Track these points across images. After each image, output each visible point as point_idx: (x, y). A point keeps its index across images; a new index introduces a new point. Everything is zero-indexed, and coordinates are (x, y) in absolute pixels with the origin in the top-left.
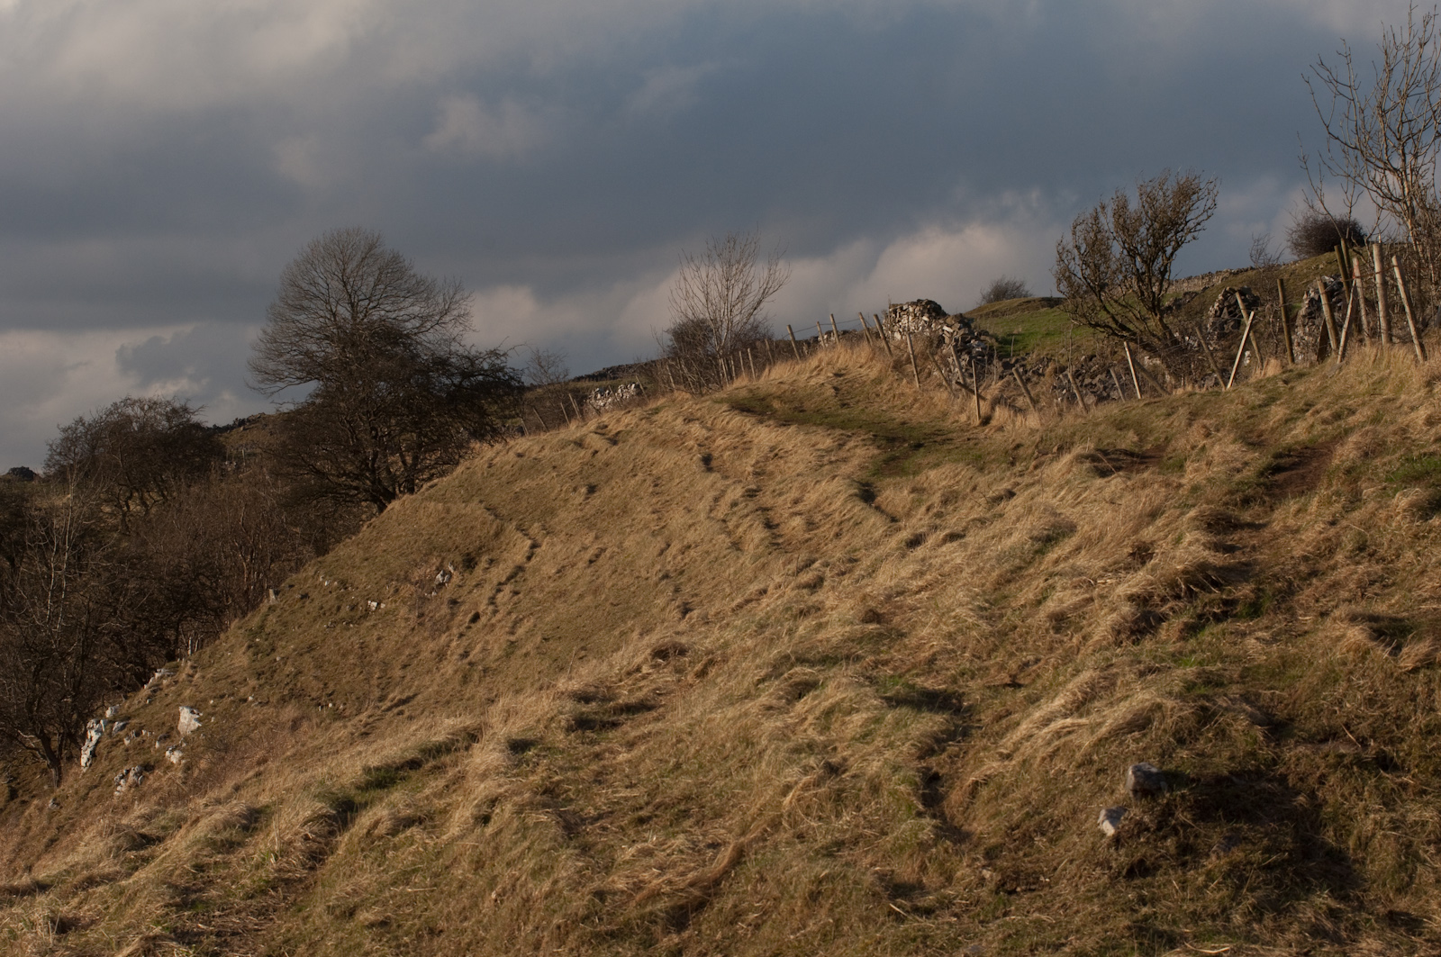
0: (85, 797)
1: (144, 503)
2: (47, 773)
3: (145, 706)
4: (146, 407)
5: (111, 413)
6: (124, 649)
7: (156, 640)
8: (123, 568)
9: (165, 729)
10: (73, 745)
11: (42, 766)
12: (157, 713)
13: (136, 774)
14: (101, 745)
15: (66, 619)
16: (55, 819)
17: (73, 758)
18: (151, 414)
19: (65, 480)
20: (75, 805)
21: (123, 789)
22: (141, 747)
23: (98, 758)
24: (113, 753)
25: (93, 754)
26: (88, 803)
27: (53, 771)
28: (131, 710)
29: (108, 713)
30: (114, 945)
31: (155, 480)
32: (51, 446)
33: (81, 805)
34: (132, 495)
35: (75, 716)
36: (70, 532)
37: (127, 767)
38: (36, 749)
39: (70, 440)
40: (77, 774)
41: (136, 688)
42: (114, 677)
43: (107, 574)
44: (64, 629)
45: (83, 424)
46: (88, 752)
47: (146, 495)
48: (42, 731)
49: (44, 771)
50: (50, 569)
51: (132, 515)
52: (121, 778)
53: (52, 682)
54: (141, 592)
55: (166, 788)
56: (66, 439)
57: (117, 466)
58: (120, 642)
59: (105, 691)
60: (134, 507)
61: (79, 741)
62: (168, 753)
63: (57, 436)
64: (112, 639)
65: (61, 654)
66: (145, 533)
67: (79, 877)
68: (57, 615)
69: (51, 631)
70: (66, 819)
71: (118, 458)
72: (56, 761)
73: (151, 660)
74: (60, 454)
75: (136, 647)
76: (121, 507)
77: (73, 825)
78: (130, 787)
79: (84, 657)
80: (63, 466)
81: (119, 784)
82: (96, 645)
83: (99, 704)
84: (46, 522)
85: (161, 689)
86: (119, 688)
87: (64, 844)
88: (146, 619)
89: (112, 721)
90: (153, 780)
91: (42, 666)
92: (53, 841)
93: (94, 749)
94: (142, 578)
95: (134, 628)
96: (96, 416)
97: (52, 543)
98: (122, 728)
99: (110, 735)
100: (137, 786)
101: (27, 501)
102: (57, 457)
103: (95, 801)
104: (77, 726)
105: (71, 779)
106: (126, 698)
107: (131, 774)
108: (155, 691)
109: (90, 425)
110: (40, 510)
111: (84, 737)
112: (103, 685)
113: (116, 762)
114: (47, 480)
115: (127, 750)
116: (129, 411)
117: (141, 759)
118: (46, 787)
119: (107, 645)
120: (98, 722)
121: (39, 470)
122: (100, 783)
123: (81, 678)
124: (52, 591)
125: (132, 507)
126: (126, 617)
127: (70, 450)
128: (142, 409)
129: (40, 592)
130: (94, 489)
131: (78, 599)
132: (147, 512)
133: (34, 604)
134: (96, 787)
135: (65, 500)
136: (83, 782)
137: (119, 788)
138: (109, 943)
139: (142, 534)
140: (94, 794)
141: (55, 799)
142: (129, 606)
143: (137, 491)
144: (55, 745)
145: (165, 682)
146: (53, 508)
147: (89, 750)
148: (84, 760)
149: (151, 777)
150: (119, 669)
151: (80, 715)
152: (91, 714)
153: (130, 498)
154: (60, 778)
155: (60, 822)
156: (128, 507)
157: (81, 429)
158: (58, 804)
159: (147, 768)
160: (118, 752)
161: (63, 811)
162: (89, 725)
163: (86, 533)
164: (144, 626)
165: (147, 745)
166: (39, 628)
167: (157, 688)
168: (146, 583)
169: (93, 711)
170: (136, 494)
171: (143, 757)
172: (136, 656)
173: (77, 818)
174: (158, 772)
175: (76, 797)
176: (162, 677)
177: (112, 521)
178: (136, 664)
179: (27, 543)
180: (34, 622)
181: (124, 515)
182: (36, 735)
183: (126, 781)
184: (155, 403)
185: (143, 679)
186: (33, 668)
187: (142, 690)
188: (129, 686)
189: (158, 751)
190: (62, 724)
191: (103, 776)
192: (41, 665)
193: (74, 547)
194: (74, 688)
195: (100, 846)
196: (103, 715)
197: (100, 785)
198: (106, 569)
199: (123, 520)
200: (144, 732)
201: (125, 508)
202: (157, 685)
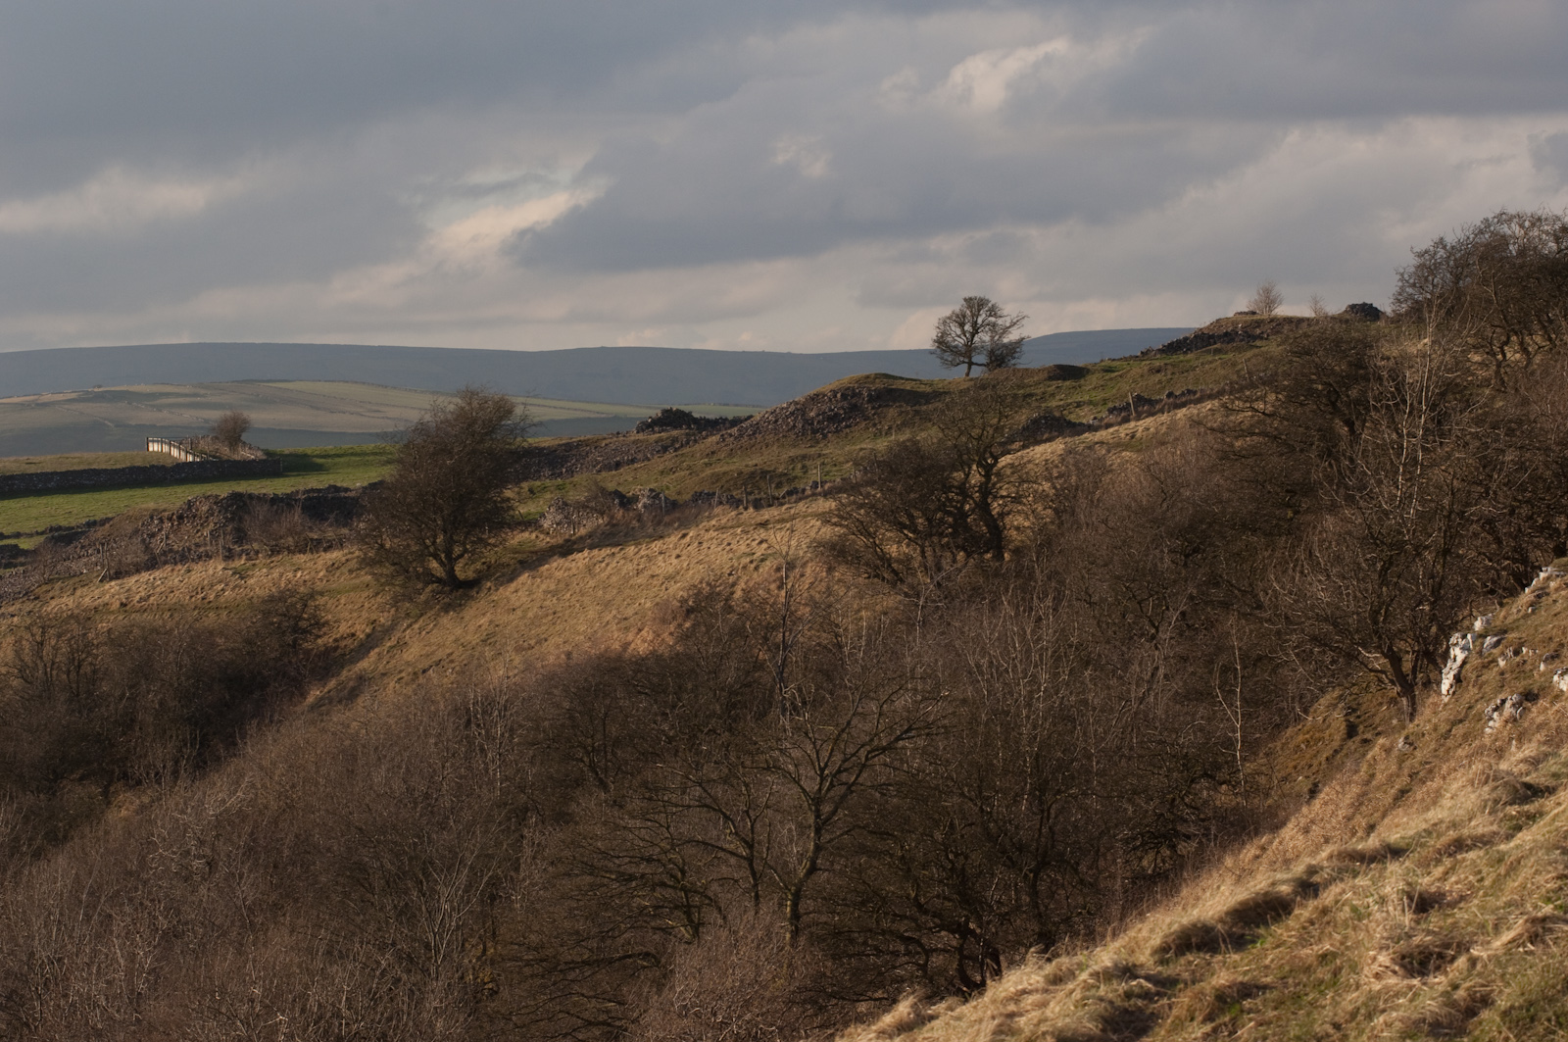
0: (1447, 735)
1: (1524, 350)
2: (1396, 703)
3: (1526, 616)
4: (1527, 224)
5: (1481, 232)
6: (1498, 541)
7: (1541, 529)
8: (1499, 435)
9: (1553, 646)
10: (1431, 667)
11: (1391, 694)
12: (1542, 625)
13: (1513, 705)
14: (1468, 666)
15: (1423, 502)
16: (1408, 763)
17: (1432, 684)
18: (1535, 232)
19: (1421, 320)
20: (1433, 745)
21: (1497, 725)
22: (1520, 670)
23: (1464, 684)
24: (1484, 678)
25: (1458, 679)
26: (1450, 743)
27: (1404, 701)
28: (1507, 622)
29: (1478, 625)
30: (1490, 928)
31: (1540, 321)
32: (1402, 275)
33: (1441, 745)
34: (1508, 338)
35: (1434, 629)
36: (1428, 387)
37: (1502, 696)
38: (1382, 672)
39: (1427, 267)
40: (1435, 704)
41: (1513, 593)
42: (1485, 577)
43: (1477, 444)
44: (1420, 515)
45: (1444, 247)
46: (1451, 676)
47: (1527, 339)
48: (1390, 648)
49: (1393, 701)
50: (1400, 436)
51: (1508, 365)
52: (1495, 710)
53: (1403, 583)
54: (1522, 467)
55: (1553, 725)
56: (1421, 267)
57: (1490, 301)
58: (1493, 531)
59: (1473, 596)
60: (1513, 355)
61: (1439, 661)
62: (1556, 678)
63: (1410, 262)
64: (1483, 527)
65: (1416, 548)
66: (1526, 389)
67: (1444, 840)
68: (1411, 496)
69: (1402, 518)
70: (1421, 763)
71: (1490, 290)
72: (1408, 688)
73: (1535, 555)
74: (1414, 285)
75: (1515, 538)
76: (1494, 355)
77: (1430, 771)
78: (1506, 722)
79: (1446, 552)
80: (1417, 302)
81: (1491, 719)
82: (1462, 536)
83: (1466, 612)
84: (1396, 375)
85: (1548, 594)
86: (1492, 592)
87: (1419, 796)
88: (1527, 502)
89: (1482, 636)
90: (1536, 713)
91: (1391, 564)
92: (1403, 792)
93: (1459, 672)
94: (1521, 448)
95: (1512, 513)
96: (1462, 238)
97: (1404, 402)
98: (1496, 644)
99: (1480, 653)
100: (1515, 720)
101: (1371, 347)
102: (1410, 290)
103: (1460, 740)
104: (1437, 641)
105: (1428, 712)
106: (1501, 605)
107: (1508, 704)
108: (1539, 597)
109: (1453, 247)
110: (1388, 359)
111: (1446, 656)
112: (1471, 589)
113: (1487, 689)
114: (1397, 320)
115: (1502, 674)
116: (1505, 229)
117: (1521, 685)
118: (1395, 722)
119: (1476, 535)
120: (1464, 637)
121: (1386, 305)
122: (1466, 716)
123: (1443, 578)
124: (1405, 465)
125: (1508, 355)
126: (1501, 500)
127: (1426, 280)
128: (1522, 226)
129: (1388, 467)
130: (1460, 332)
131: (1438, 474)
132: (1529, 361)
133: (1379, 482)
134: (1461, 721)
135: (1420, 346)
136: (1444, 715)
137: (1491, 723)
138: (1484, 927)
139: (1522, 391)
140: (1459, 730)
141: (1407, 738)
142: (1505, 485)
143: (1516, 334)
144: (1407, 666)
145: (1553, 584)
146: (1405, 357)
147: (1452, 673)
148: (1445, 686)
149: (1534, 709)
150: (1492, 568)
151: (1441, 628)
152: (1454, 626)
153: (1507, 343)
154: (1414, 710)
155: (1412, 767)
156: (1504, 355)
157: (1441, 253)
158: (1411, 744)
159: (1529, 697)
160: (1490, 675)
161: (1418, 753)
162: (1453, 640)
163: (1449, 389)
164: (1525, 511)
165: (1528, 667)
166: (1386, 513)
167: (1542, 593)
168: (1528, 455)
169: (1457, 622)
170: (1514, 338)
171: (1524, 683)
172: (1515, 550)
173: (1436, 762)
174: (1542, 703)
175: (1434, 735)
176: (1548, 578)
177: (1482, 373)
178: (1515, 560)
179: (1372, 402)
180: (1380, 506)
181: (1499, 365)
182: (1382, 653)
183: (1501, 715)
184: (1539, 219)
185: (1523, 580)
186: (1379, 566)
187: (1522, 596)
188: (1504, 589)
189: (1542, 675)
190: (1416, 639)
191: (1470, 708)
192: (1389, 563)
193: (1433, 407)
194: (1433, 593)
195: (1470, 799)
196: (1470, 628)
197: (1466, 719)
198: (1475, 436)
199: (1497, 372)
200: (1524, 650)
201: (1500, 357)
202: (1542, 589)
